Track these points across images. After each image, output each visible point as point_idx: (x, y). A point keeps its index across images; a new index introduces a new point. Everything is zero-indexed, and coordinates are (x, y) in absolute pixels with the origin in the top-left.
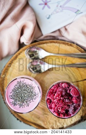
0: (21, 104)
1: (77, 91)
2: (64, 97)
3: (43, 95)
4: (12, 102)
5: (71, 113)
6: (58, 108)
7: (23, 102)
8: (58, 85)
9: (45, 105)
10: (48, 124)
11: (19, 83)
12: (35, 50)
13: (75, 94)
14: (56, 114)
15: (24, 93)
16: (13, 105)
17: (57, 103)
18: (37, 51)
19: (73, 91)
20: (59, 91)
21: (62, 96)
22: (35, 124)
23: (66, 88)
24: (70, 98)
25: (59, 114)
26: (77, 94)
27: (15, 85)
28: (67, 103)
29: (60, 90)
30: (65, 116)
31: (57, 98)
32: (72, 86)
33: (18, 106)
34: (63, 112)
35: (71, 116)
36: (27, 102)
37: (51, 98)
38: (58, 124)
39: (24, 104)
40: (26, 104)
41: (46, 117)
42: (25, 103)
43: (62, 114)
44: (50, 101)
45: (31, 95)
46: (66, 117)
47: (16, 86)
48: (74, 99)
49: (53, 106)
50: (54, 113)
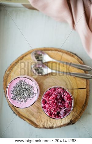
0: (19, 100)
1: (70, 97)
3: (40, 96)
4: (12, 96)
5: (61, 116)
6: (51, 109)
7: (21, 99)
8: (55, 89)
9: (40, 105)
10: (40, 121)
11: (21, 81)
13: (68, 100)
14: (48, 114)
15: (24, 91)
16: (12, 99)
17: (51, 104)
19: (66, 97)
21: (56, 99)
22: (29, 120)
23: (61, 92)
24: (63, 102)
25: (51, 114)
27: (17, 82)
28: (60, 106)
29: (56, 93)
31: (52, 100)
32: (67, 93)
33: (16, 101)
35: (61, 118)
36: (25, 99)
37: (46, 100)
38: (49, 123)
41: (40, 115)
42: (23, 99)
43: (54, 115)
44: (45, 102)
45: (30, 94)
46: (56, 118)
47: (18, 84)
48: (66, 104)
49: (47, 106)
50: (46, 112)
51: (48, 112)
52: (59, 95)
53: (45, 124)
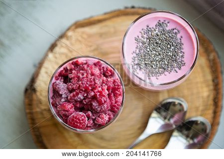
0: (150, 33)
1: (76, 127)
2: (90, 98)
3: (124, 75)
4: (168, 24)
5: (58, 82)
6: (85, 74)
7: (149, 38)
8: (114, 110)
9: (110, 61)
10: (80, 38)
11: (181, 65)
12: (196, 141)
13: (76, 118)
14: (81, 60)
15: (160, 54)
16: (162, 21)
17: (94, 80)
18: (191, 142)
19: (83, 120)
20: (105, 102)
21: (94, 97)
22: (99, 21)
23: (99, 117)
24: (78, 106)
25: (76, 64)
26: (73, 120)
27: (185, 56)
28: (77, 94)
29: (105, 106)
30: (64, 69)
31: (100, 89)
32: (90, 127)
33: (153, 25)
34: (72, 73)
35: (54, 78)
36: (143, 43)
37: (109, 79)
38: (64, 50)
39: (145, 36)
40: (143, 39)
41: (91, 46)
42: (145, 40)
43: (71, 70)
44: (106, 73)
46: (62, 69)
47: (181, 55)
48: (71, 108)
49: (97, 71)
50: (86, 61)
51: (86, 64)
52: (99, 109)
53: (67, 42)
